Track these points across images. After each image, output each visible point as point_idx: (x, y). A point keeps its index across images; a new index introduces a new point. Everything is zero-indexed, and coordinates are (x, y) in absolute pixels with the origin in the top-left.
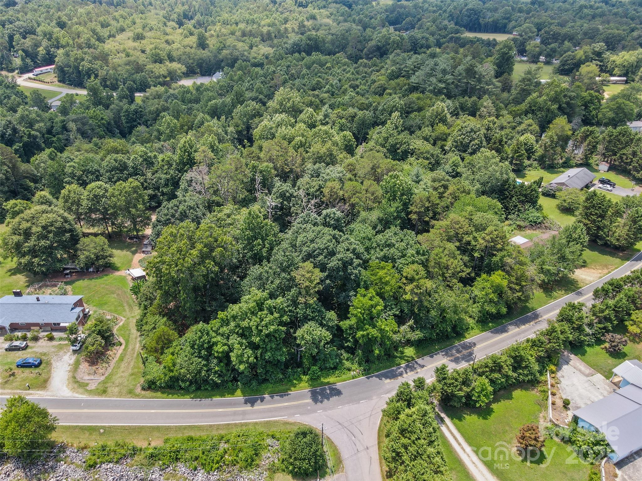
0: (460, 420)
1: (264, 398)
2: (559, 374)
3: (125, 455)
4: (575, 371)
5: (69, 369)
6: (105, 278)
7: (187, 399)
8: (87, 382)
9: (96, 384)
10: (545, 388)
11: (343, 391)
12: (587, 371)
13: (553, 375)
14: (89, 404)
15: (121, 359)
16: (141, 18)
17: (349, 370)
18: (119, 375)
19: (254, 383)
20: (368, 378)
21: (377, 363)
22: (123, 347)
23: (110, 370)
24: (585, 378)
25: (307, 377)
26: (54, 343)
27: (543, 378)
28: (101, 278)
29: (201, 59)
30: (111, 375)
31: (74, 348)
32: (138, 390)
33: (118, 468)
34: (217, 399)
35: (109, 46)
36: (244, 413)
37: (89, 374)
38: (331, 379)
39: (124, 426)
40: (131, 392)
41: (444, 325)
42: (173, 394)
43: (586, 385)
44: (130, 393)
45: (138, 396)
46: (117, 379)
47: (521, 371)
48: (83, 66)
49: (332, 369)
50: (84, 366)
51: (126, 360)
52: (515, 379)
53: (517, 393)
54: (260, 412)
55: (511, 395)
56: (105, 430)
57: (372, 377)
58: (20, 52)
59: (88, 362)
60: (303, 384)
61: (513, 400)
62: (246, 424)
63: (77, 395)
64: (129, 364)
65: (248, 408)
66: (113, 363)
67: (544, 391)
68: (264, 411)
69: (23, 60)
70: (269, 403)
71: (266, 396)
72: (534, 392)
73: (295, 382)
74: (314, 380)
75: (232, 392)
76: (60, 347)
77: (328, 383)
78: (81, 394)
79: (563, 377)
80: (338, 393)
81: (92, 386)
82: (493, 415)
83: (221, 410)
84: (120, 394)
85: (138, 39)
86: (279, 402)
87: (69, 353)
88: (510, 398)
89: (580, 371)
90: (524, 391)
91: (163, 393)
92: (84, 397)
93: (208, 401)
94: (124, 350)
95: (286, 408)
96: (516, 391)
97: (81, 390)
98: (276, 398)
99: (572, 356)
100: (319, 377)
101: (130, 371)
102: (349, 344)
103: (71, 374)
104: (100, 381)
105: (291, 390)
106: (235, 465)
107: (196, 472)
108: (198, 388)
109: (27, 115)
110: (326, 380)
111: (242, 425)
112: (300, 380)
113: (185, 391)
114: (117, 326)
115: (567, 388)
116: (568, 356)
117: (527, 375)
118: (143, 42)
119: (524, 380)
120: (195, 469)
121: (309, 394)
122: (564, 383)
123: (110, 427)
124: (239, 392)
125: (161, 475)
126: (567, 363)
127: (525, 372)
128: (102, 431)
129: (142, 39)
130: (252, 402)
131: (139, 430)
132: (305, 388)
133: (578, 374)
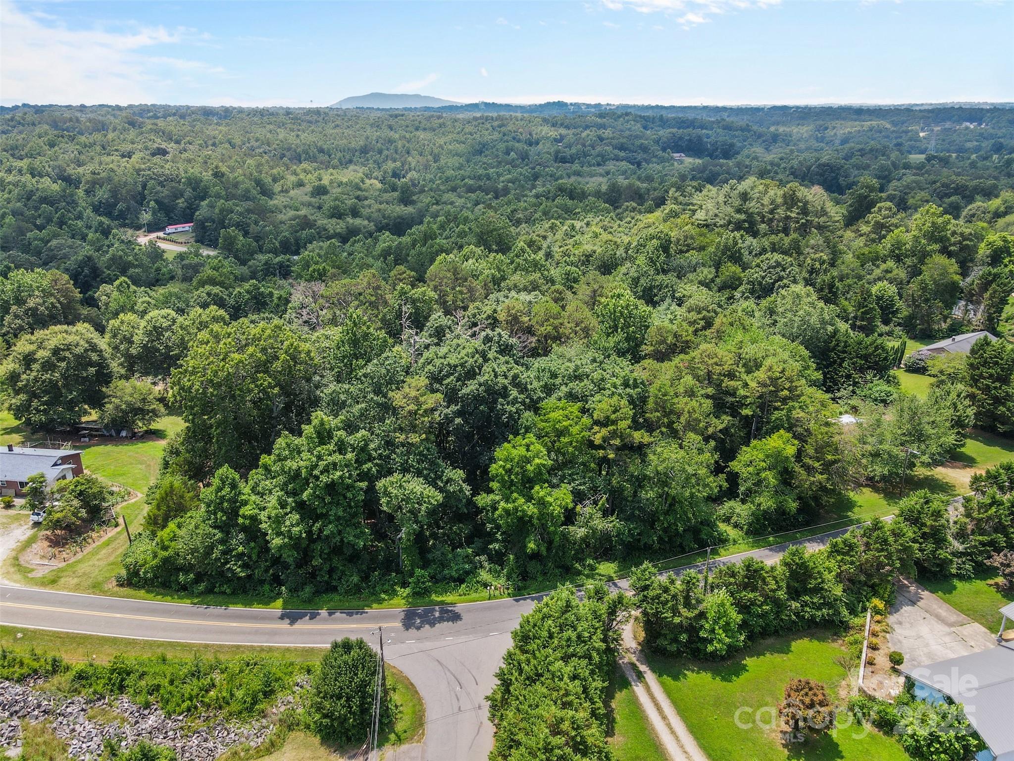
0: (676, 678)
1: (318, 614)
2: (892, 619)
3: (35, 671)
4: (928, 615)
5: (14, 547)
6: (140, 445)
7: (185, 605)
8: (35, 567)
9: (47, 571)
10: (857, 637)
11: (464, 616)
12: (953, 616)
13: (878, 617)
14: (17, 596)
15: (108, 544)
16: (332, 174)
17: (486, 585)
18: (91, 563)
19: (308, 590)
20: (517, 601)
22: (117, 530)
23: (80, 556)
24: (947, 629)
25: (408, 590)
26: (11, 512)
27: (856, 621)
28: (133, 444)
30: (79, 561)
31: (36, 518)
32: (111, 584)
33: (19, 689)
34: (238, 609)
35: (276, 202)
36: (274, 633)
37: (43, 557)
38: (449, 598)
39: (58, 632)
40: (96, 587)
41: (671, 519)
42: (164, 595)
43: (947, 639)
44: (94, 587)
45: (104, 593)
46: (83, 568)
47: (807, 598)
49: (455, 581)
50: (41, 546)
51: (113, 545)
52: (797, 614)
53: (800, 645)
54: (302, 633)
55: (789, 646)
56: (25, 635)
57: (525, 599)
58: (152, 203)
59: (51, 541)
60: (396, 601)
61: (790, 655)
62: (270, 649)
63: (7, 582)
64: (115, 550)
65: (285, 625)
66: (88, 549)
67: (856, 642)
68: (310, 633)
70: (325, 621)
71: (324, 613)
72: (835, 645)
73: (383, 596)
74: (420, 594)
75: (267, 601)
76: (17, 518)
77: (442, 603)
78: (15, 581)
79: (900, 623)
80: (456, 617)
81: (39, 574)
82: (744, 676)
83: (235, 624)
84: (77, 588)
85: (318, 194)
86: (342, 621)
87: (27, 527)
88: (786, 650)
89: (938, 617)
90: (816, 643)
91: (148, 592)
92: (17, 586)
93: (220, 610)
94: (118, 533)
96: (799, 641)
97: (18, 576)
98: (338, 614)
99: (925, 594)
100: (426, 592)
101: (112, 559)
102: (496, 546)
103: (14, 554)
104: (55, 568)
105: (371, 608)
106: (220, 708)
107: (146, 712)
108: (210, 591)
110: (440, 599)
111: (262, 649)
112: (394, 593)
113: (184, 590)
114: (124, 504)
115: (904, 641)
116: (917, 593)
117: (819, 608)
118: (323, 197)
119: (813, 617)
120: (147, 706)
121: (402, 615)
122: (900, 632)
123: (35, 632)
124: (279, 602)
125: (83, 710)
126: (913, 603)
127: (815, 600)
128: (20, 635)
129: (323, 194)
130: (293, 619)
131: (82, 640)
132: (397, 606)
133: (933, 621)
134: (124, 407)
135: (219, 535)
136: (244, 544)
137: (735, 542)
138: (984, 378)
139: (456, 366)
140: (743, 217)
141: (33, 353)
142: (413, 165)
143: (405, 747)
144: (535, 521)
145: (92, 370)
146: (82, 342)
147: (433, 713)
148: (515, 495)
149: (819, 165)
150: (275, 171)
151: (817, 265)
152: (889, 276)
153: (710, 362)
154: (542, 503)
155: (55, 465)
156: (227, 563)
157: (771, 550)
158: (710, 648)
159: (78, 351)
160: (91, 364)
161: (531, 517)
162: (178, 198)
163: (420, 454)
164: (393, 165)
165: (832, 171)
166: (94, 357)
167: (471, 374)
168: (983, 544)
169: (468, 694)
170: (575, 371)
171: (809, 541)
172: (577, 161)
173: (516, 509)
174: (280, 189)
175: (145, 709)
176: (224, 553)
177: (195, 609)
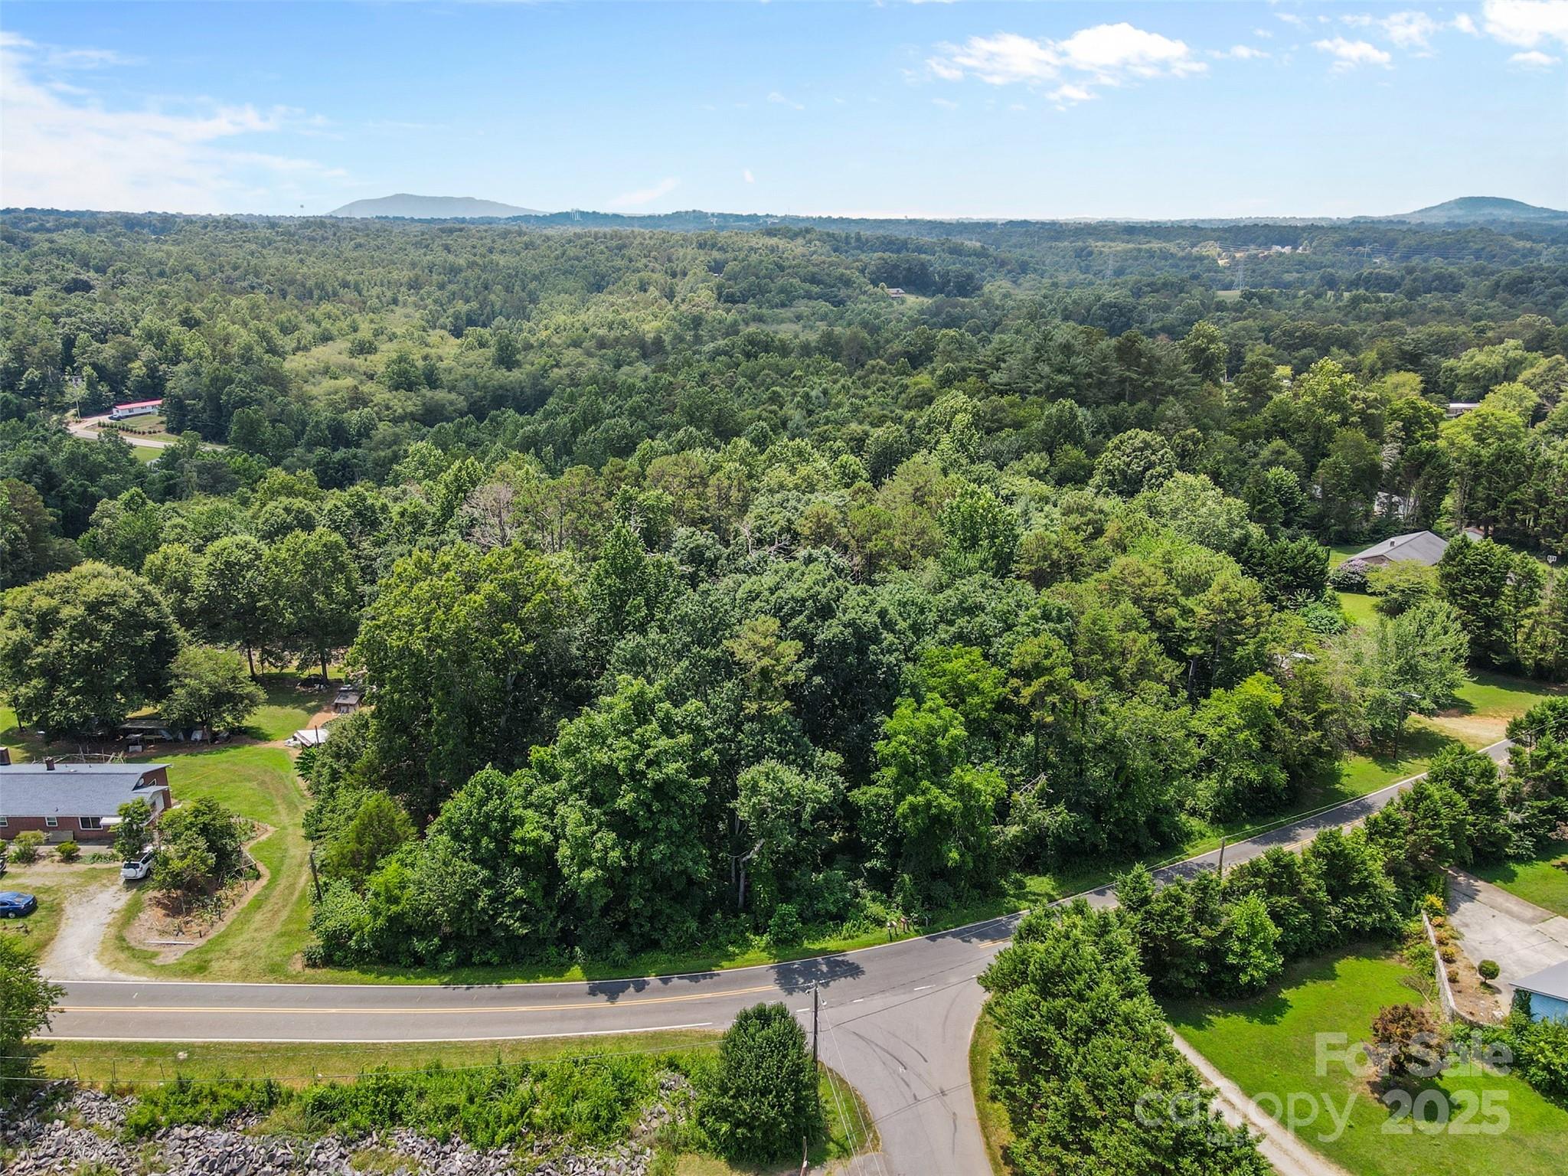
0: (1199, 1026)
1: (645, 983)
2: (1454, 920)
3: (242, 1106)
4: (1496, 912)
5: (109, 919)
6: (233, 752)
7: (432, 986)
8: (156, 949)
9: (180, 954)
10: (1422, 947)
11: (863, 965)
12: (1529, 912)
13: (1439, 920)
14: (151, 996)
15: (258, 904)
16: (372, 321)
17: (880, 923)
18: (245, 936)
19: (620, 949)
20: (933, 939)
21: (954, 905)
22: (263, 882)
23: (221, 927)
24: (1527, 927)
25: (766, 937)
26: (77, 867)
27: (1412, 926)
28: (219, 751)
29: (501, 387)
30: (225, 936)
31: (131, 873)
32: (297, 965)
33: (222, 1136)
34: (517, 985)
35: (294, 365)
36: (590, 1016)
37: (163, 933)
38: (831, 943)
39: (245, 1044)
40: (275, 970)
41: (1127, 805)
42: (392, 975)
43: (1534, 940)
44: (272, 971)
45: (295, 978)
46: (239, 943)
47: (1350, 899)
48: (229, 394)
49: (833, 917)
50: (152, 916)
51: (268, 907)
52: (1338, 923)
53: (1346, 966)
54: (634, 1012)
55: (1333, 969)
56: (191, 1054)
57: (943, 936)
58: (88, 370)
59: (165, 907)
60: (752, 955)
61: (1338, 981)
62: (596, 1041)
63: (122, 976)
64: (276, 913)
65: (601, 1003)
66: (230, 915)
67: (1423, 955)
68: (647, 1011)
69: (91, 385)
70: (656, 992)
71: (652, 980)
72: (1393, 961)
73: (731, 949)
74: (784, 942)
75: (559, 970)
76: (93, 876)
77: (823, 952)
78: (135, 973)
79: (1466, 925)
80: (854, 970)
81: (170, 958)
82: (1290, 1014)
83: (524, 1009)
84: (245, 974)
85: (361, 352)
86: (687, 991)
87: (115, 888)
88: (1332, 976)
89: (1509, 913)
90: (1366, 961)
91: (364, 972)
92: (143, 980)
93: (490, 989)
94: (265, 888)
95: (709, 1003)
96: (1343, 962)
97: (135, 965)
98: (675, 981)
99: (1480, 884)
100: (796, 937)
101: (278, 927)
102: (875, 863)
103: (113, 931)
104: (191, 948)
105: (722, 968)
106: (561, 1131)
107: (447, 1148)
108: (464, 962)
109: (85, 456)
110: (817, 946)
111: (583, 1042)
112: (747, 945)
113: (422, 965)
114: (252, 843)
115: (1482, 948)
116: (1469, 885)
117: (1368, 914)
118: (370, 357)
119: (1361, 924)
120: (446, 1139)
121: (773, 974)
122: (1471, 937)
123: (206, 1047)
124: (576, 971)
125: (343, 1156)
126: (1471, 898)
127: (1363, 901)
128: (182, 1055)
129: (369, 353)
130: (613, 994)
131: (291, 1053)
132: (760, 962)
133: (1506, 919)
134: (206, 691)
135: (484, 873)
136: (524, 882)
137: (1202, 835)
138: (1469, 593)
139: (804, 600)
140: (1067, 379)
141: (56, 610)
142: (497, 307)
143: (856, 1160)
144: (957, 820)
145: (150, 634)
146: (132, 592)
147: (879, 1108)
148: (925, 783)
149: (1103, 305)
150: (283, 317)
151: (1191, 446)
152: (1282, 458)
153: (1137, 581)
154: (965, 792)
155: (137, 787)
156: (497, 914)
157: (1254, 842)
158: (1244, 979)
159: (128, 604)
160: (147, 625)
161: (951, 814)
162: (131, 361)
163: (782, 731)
164: (466, 307)
165: (1122, 315)
166: (151, 613)
167: (825, 612)
168: (1542, 811)
169: (919, 1076)
170: (961, 602)
171: (1300, 826)
172: (751, 300)
173: (928, 805)
174: (294, 345)
175: (444, 1144)
176: (492, 900)
177: (450, 991)
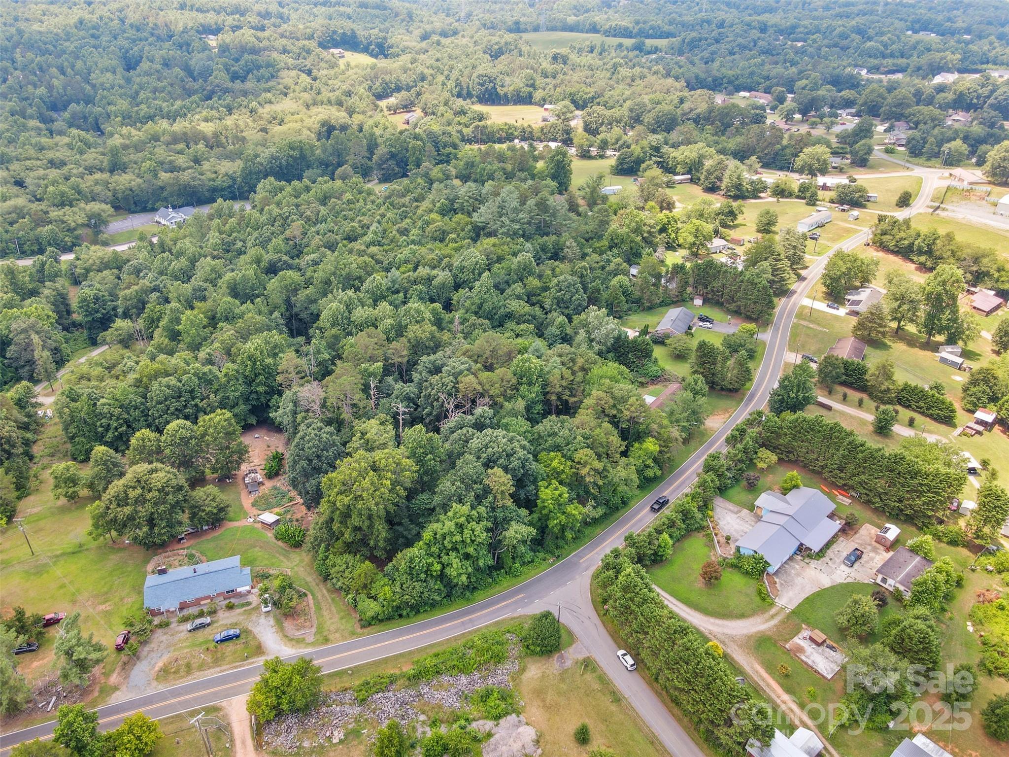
2: (716, 517)
4: (725, 511)
5: (274, 630)
8: (302, 636)
9: (312, 636)
10: (709, 532)
12: (736, 510)
13: (712, 519)
15: (319, 608)
17: (545, 560)
18: (328, 622)
19: (468, 594)
21: (566, 547)
22: (310, 597)
23: (315, 621)
24: (736, 516)
25: (511, 575)
26: (239, 610)
27: (705, 524)
30: (320, 624)
32: (359, 630)
33: (389, 694)
37: (298, 629)
43: (738, 521)
44: (353, 634)
45: (362, 635)
46: (330, 626)
47: (688, 522)
50: (288, 623)
51: (324, 608)
53: (688, 541)
54: (484, 616)
55: (685, 544)
56: (352, 671)
59: (289, 618)
63: (301, 650)
64: (330, 609)
66: (313, 616)
67: (708, 535)
74: (518, 576)
76: (248, 614)
79: (719, 518)
81: (310, 639)
83: (449, 624)
84: (344, 638)
87: (263, 616)
89: (730, 510)
90: (693, 538)
95: (506, 606)
99: (721, 500)
101: (337, 616)
103: (280, 634)
104: (313, 633)
108: (418, 612)
113: (404, 618)
115: (725, 527)
116: (718, 501)
117: (694, 524)
125: (430, 689)
126: (719, 506)
127: (692, 521)
128: (349, 672)
133: (730, 513)
143: (575, 645)
169: (581, 614)
